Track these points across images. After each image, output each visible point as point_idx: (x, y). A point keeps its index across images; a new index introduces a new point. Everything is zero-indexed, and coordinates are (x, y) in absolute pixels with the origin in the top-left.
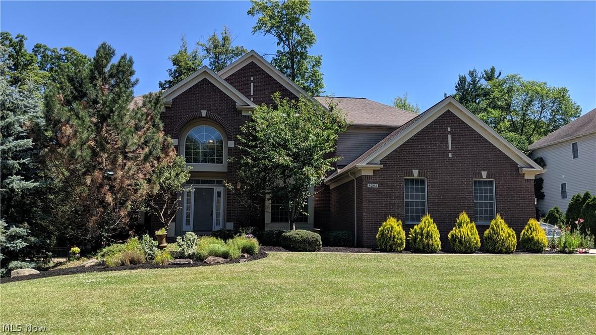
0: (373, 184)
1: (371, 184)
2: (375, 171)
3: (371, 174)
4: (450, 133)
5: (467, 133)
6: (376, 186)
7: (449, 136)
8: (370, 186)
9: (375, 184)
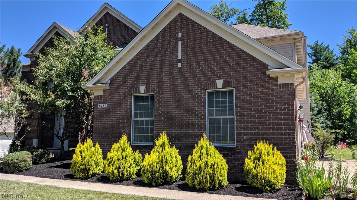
0: (103, 104)
1: (101, 104)
2: (105, 91)
3: (101, 94)
4: (181, 39)
5: (200, 35)
6: (105, 106)
7: (180, 43)
8: (101, 106)
9: (105, 104)
